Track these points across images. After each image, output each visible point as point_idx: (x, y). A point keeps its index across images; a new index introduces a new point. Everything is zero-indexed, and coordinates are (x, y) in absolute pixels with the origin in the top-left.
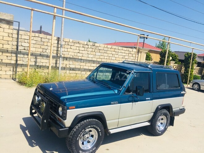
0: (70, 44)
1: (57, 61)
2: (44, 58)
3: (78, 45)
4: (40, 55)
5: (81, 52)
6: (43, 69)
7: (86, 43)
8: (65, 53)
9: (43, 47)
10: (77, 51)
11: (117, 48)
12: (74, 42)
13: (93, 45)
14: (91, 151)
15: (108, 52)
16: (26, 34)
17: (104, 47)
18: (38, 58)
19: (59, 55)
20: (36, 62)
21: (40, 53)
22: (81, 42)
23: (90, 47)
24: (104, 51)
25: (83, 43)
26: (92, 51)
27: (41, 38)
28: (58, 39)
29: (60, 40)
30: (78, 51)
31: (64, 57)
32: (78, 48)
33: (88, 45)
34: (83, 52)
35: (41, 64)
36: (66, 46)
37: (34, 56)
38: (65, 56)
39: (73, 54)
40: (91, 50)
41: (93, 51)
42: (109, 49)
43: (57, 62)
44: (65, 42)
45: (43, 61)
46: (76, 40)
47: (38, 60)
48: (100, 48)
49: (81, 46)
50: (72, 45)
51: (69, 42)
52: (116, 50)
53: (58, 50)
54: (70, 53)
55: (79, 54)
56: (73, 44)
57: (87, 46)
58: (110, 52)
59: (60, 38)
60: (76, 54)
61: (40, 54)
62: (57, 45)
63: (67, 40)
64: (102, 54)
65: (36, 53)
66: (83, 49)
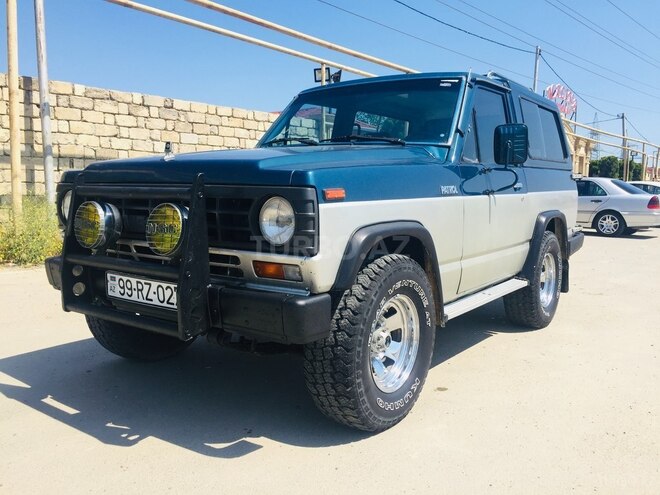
0: (76, 102)
1: (33, 171)
3: (108, 106)
5: (124, 132)
7: (137, 99)
8: (60, 138)
10: (110, 130)
11: (251, 116)
12: (94, 94)
13: (166, 107)
14: (407, 395)
15: (223, 131)
17: (207, 113)
19: (38, 149)
22: (117, 94)
23: (154, 112)
24: (207, 129)
25: (129, 100)
26: (165, 129)
28: (27, 84)
29: (35, 87)
30: (112, 130)
31: (60, 157)
32: (110, 119)
33: (148, 107)
34: (133, 133)
36: (62, 113)
38: (64, 151)
39: (94, 142)
40: (161, 124)
41: (170, 127)
42: (225, 121)
43: (32, 178)
44: (58, 95)
46: (98, 89)
48: (192, 117)
49: (124, 108)
50: (86, 106)
51: (72, 97)
52: (248, 124)
53: (31, 130)
54: (82, 140)
55: (117, 143)
56: (88, 104)
57: (144, 112)
58: (230, 132)
59: (35, 79)
60: (104, 142)
62: (26, 110)
63: (64, 87)
64: (203, 139)
66: (131, 121)
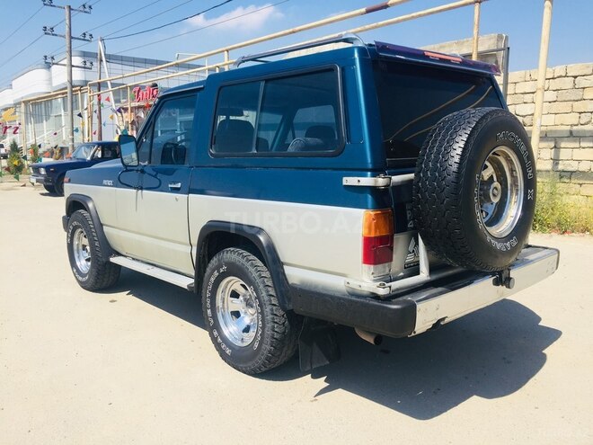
2: (583, 144)
4: (572, 136)
6: (581, 185)
9: (579, 106)
16: (528, 78)
18: (563, 145)
20: (556, 161)
21: (569, 128)
27: (575, 77)
35: (573, 166)
37: (551, 141)
45: (578, 154)
47: (564, 154)
61: (571, 132)
65: (556, 131)
